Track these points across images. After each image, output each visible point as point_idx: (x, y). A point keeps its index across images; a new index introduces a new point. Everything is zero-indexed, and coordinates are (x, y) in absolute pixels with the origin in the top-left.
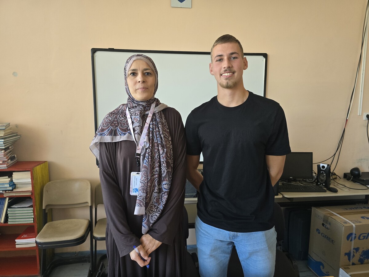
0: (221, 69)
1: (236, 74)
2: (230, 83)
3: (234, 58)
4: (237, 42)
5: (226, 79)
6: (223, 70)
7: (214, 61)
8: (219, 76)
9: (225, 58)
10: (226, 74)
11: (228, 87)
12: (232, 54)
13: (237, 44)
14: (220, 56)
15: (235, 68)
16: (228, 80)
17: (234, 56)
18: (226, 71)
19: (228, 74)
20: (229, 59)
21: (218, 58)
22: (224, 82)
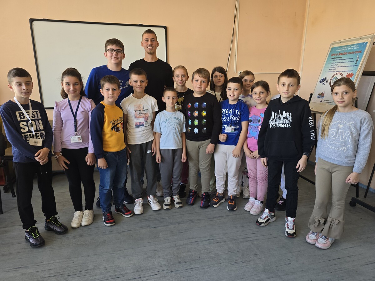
0: (147, 45)
1: (154, 48)
2: (152, 52)
3: (153, 41)
4: (154, 33)
5: (150, 50)
6: (148, 45)
7: (144, 41)
8: (146, 48)
9: (149, 40)
10: (150, 48)
11: (150, 54)
12: (153, 39)
13: (155, 35)
14: (147, 39)
15: (154, 46)
16: (150, 51)
17: (153, 40)
18: (149, 46)
19: (151, 48)
20: (151, 41)
21: (146, 40)
22: (149, 52)
